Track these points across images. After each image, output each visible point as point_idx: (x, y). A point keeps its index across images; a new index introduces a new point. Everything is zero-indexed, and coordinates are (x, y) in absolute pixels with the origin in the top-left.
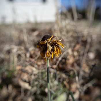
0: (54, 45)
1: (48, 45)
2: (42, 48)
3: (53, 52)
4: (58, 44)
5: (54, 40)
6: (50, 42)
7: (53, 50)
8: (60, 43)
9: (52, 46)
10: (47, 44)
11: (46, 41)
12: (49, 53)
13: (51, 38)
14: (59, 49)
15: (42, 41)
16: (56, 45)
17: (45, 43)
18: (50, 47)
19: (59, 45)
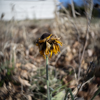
0: (52, 43)
1: (48, 43)
2: (41, 46)
3: (52, 50)
4: (56, 42)
5: (53, 38)
6: (49, 40)
7: (52, 48)
8: (59, 41)
9: (51, 44)
10: (46, 42)
11: (45, 40)
12: (48, 51)
13: (50, 37)
14: (58, 47)
15: (41, 39)
16: (55, 43)
17: (44, 41)
18: (49, 45)
19: (58, 44)
